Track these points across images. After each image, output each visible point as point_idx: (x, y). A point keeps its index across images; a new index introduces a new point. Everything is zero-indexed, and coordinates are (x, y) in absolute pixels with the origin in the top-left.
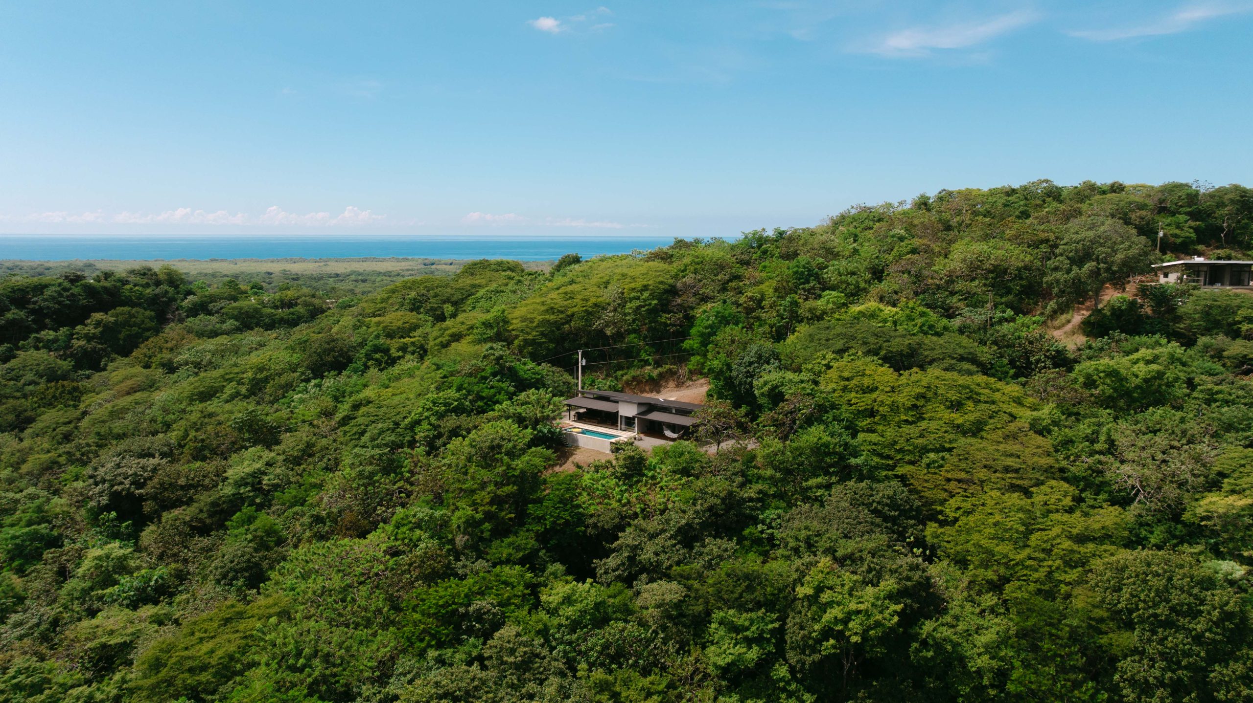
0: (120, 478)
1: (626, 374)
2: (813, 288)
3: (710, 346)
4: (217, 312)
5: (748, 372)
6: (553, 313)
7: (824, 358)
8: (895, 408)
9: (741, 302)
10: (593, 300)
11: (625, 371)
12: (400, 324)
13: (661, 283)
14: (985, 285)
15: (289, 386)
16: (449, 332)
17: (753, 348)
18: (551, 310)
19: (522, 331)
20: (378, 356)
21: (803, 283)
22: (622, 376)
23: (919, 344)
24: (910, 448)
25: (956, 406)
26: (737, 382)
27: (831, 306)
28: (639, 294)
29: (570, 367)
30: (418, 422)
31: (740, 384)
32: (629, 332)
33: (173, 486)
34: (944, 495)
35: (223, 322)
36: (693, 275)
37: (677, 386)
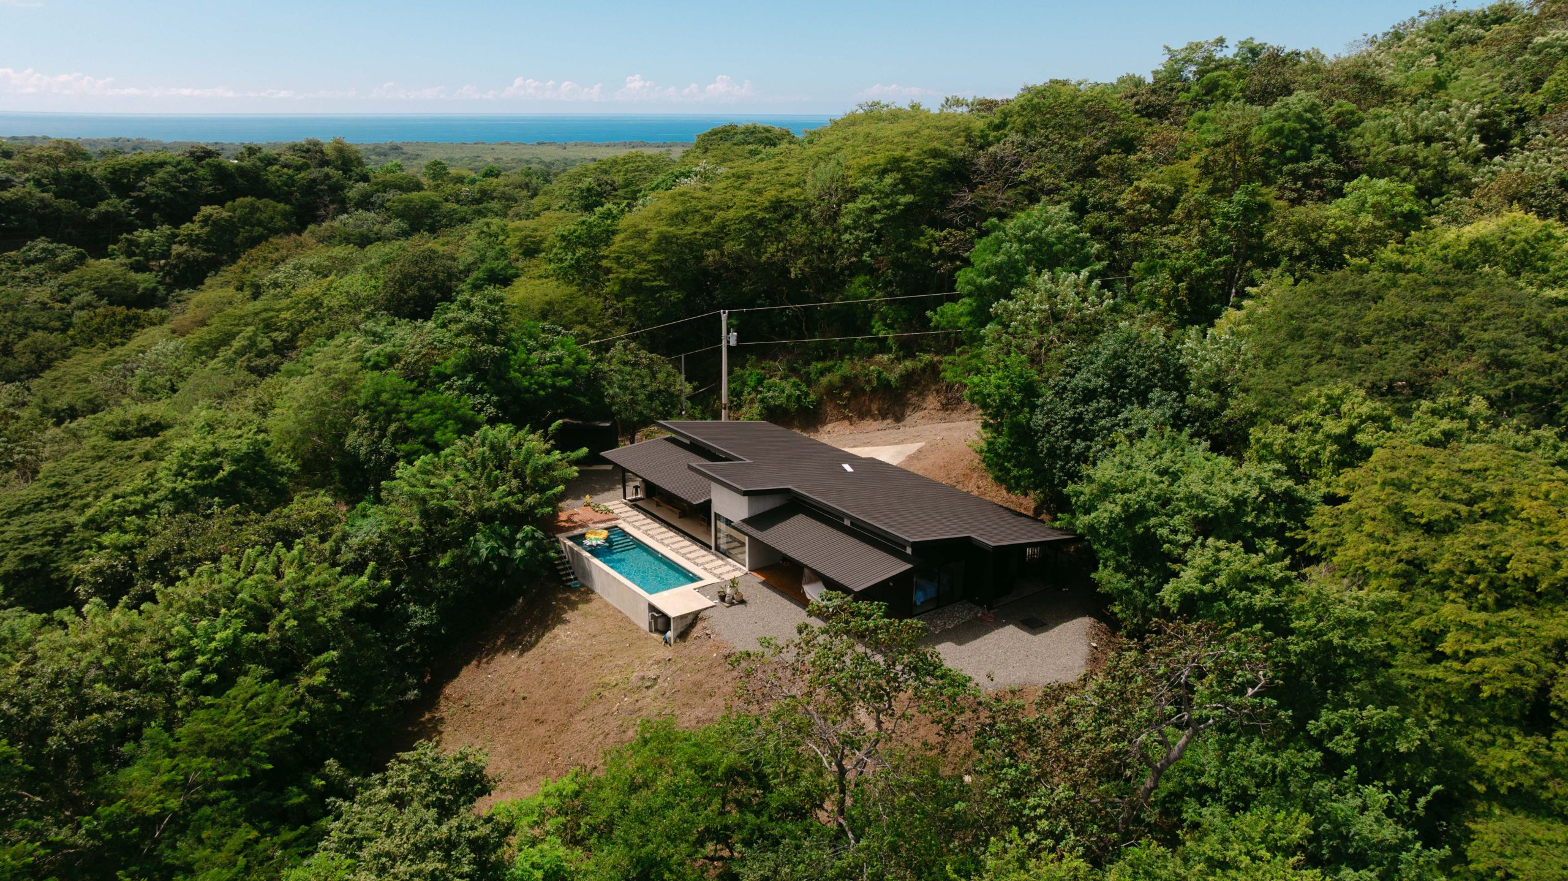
1: (829, 370)
2: (1319, 172)
5: (1078, 419)
6: (690, 222)
9: (1121, 204)
10: (771, 194)
11: (829, 363)
13: (935, 154)
17: (1108, 344)
18: (687, 215)
21: (1295, 160)
22: (822, 373)
26: (1043, 444)
27: (1367, 219)
28: (875, 180)
31: (1052, 452)
32: (852, 270)
35: (385, 222)
36: (1019, 138)
37: (945, 407)
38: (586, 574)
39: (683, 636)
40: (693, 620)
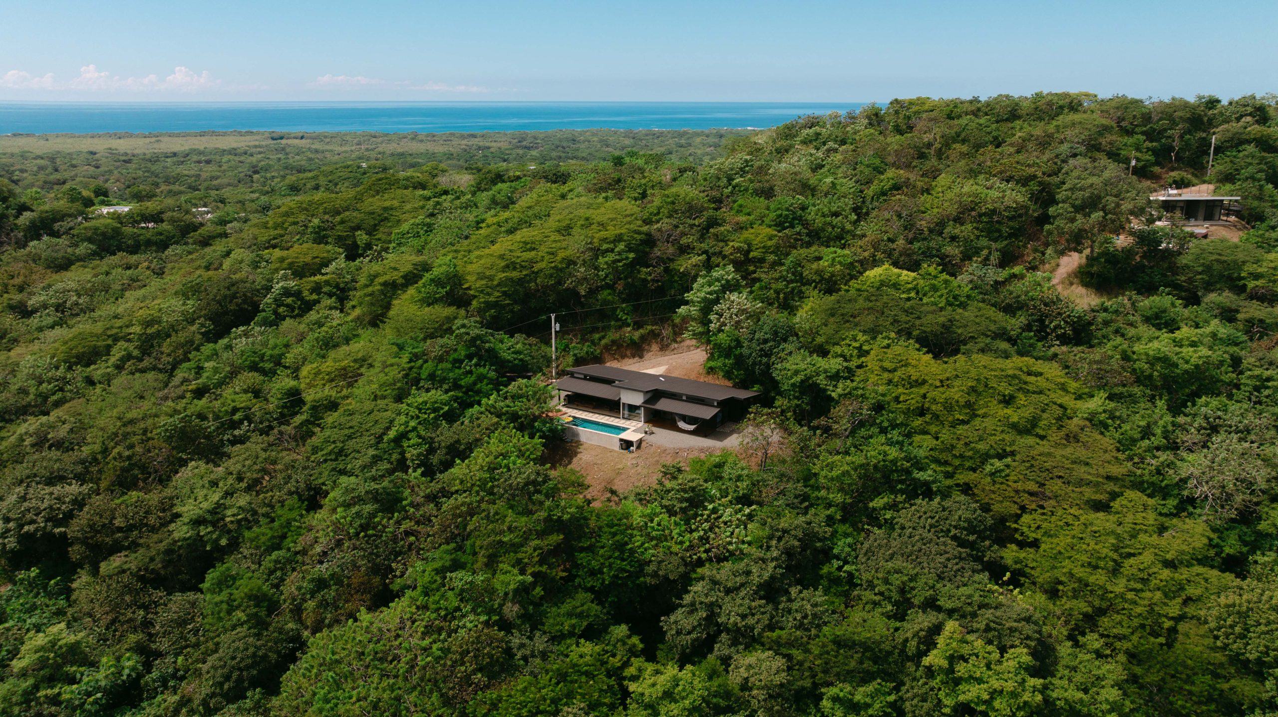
0: (29, 516)
1: (603, 337)
2: (799, 233)
3: (713, 317)
4: (67, 233)
5: (761, 350)
6: (515, 269)
7: (855, 339)
8: (949, 407)
9: (727, 253)
10: (561, 255)
11: (602, 334)
12: (308, 259)
13: (636, 231)
14: (977, 229)
15: (190, 346)
16: (381, 280)
17: (767, 322)
18: (511, 266)
19: (482, 292)
20: (289, 300)
21: (788, 228)
22: (600, 339)
23: (950, 321)
24: (970, 453)
25: (1008, 401)
26: (749, 361)
27: (838, 266)
28: (612, 246)
29: (541, 332)
30: (403, 436)
31: (754, 364)
32: (603, 288)
33: (109, 528)
34: (1015, 509)
35: (76, 245)
36: (667, 220)
37: (661, 349)
38: (576, 435)
39: (639, 447)
40: (640, 441)
